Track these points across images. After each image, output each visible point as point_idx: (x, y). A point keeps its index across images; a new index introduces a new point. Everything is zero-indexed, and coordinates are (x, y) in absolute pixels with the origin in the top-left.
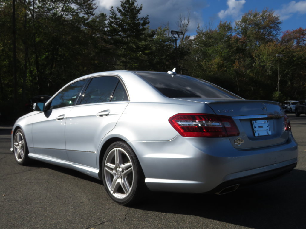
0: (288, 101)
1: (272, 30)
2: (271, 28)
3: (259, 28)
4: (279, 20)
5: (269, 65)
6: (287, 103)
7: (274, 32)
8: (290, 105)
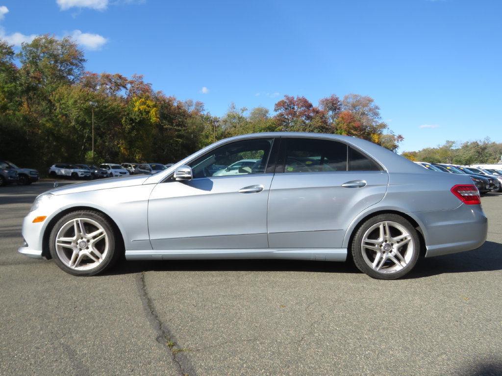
0: (106, 164)
1: (74, 67)
2: (72, 64)
3: (56, 62)
4: (83, 56)
5: (74, 113)
6: (105, 167)
7: (76, 71)
8: (110, 169)
